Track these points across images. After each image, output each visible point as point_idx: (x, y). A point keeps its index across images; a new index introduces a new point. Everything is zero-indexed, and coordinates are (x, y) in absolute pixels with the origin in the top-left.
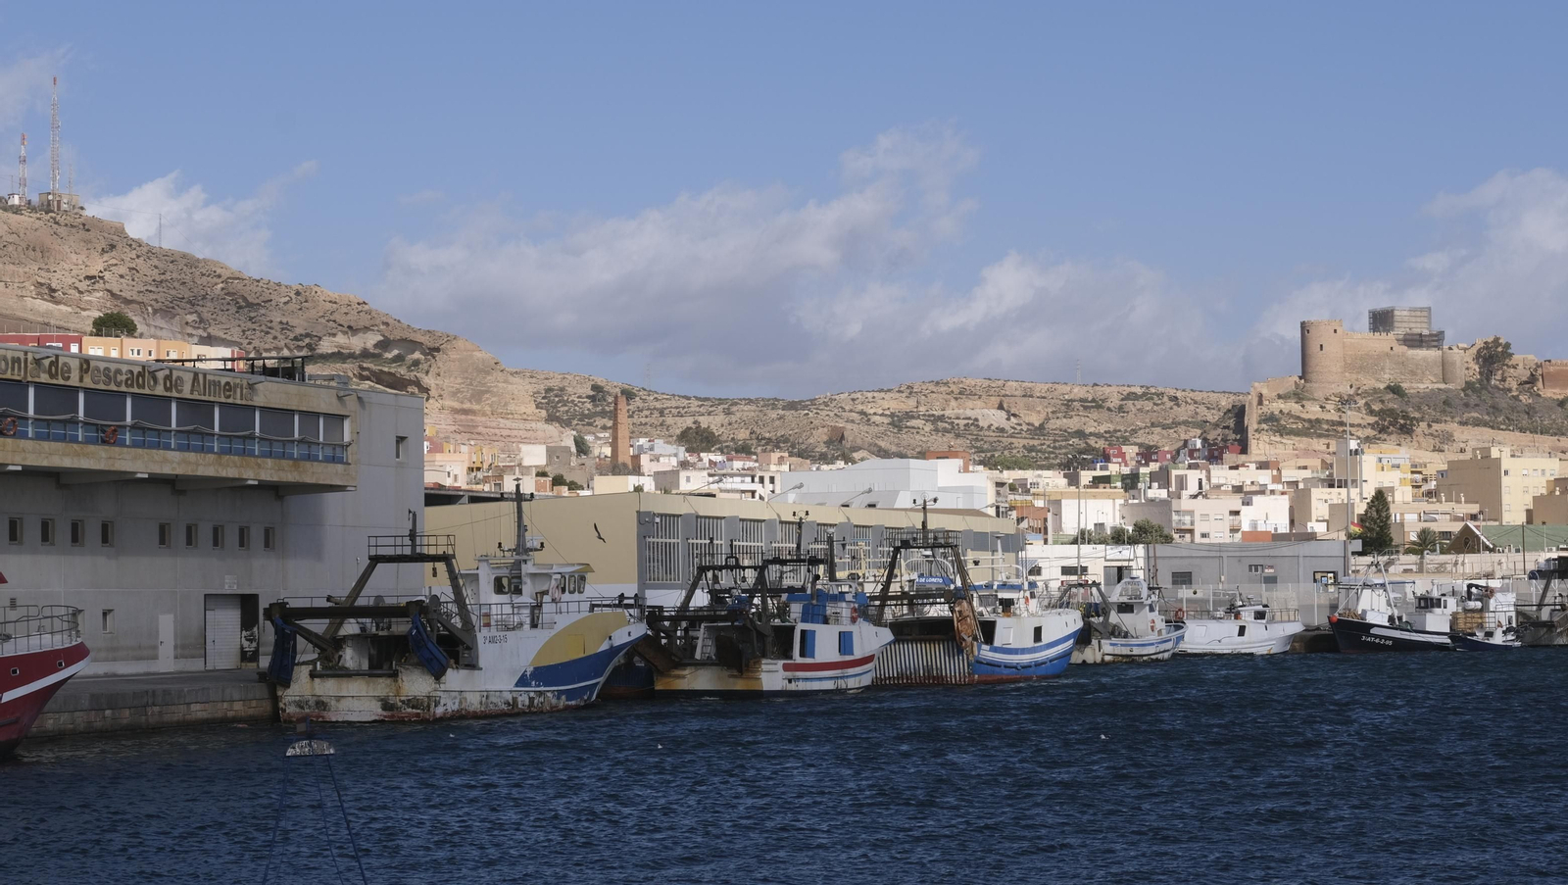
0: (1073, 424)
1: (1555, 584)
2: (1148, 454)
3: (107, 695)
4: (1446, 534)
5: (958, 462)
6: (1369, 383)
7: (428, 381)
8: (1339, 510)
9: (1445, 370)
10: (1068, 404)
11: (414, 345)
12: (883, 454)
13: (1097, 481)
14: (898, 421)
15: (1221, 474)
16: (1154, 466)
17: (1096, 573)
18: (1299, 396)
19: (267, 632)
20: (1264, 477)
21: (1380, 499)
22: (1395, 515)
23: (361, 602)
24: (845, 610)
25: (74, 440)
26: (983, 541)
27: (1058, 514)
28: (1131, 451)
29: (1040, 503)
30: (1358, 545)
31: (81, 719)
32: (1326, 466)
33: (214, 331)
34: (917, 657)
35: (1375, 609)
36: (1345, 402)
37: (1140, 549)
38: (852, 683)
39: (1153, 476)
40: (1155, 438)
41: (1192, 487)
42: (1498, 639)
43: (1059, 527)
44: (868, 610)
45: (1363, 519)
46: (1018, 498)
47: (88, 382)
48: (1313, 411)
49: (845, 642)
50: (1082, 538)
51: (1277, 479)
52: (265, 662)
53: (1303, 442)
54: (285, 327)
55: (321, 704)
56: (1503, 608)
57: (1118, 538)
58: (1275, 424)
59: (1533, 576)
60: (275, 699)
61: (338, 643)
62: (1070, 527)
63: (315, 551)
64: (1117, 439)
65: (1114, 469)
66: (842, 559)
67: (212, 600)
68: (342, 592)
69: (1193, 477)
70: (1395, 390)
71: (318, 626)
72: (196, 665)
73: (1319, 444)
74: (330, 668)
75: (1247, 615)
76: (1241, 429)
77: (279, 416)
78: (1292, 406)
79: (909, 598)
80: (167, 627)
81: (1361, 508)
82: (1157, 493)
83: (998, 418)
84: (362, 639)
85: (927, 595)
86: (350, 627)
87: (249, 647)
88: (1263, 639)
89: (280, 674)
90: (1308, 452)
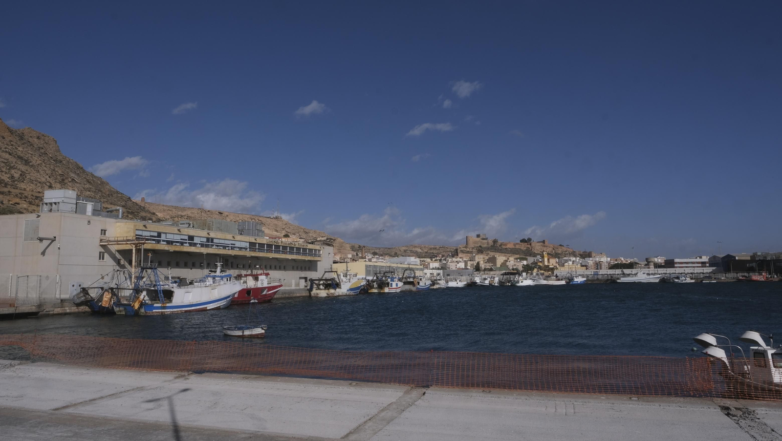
0: (432, 251)
1: (505, 276)
2: (443, 256)
3: (284, 292)
4: (488, 268)
5: (414, 257)
6: (476, 245)
7: (334, 244)
8: (472, 265)
9: (488, 243)
10: (431, 248)
11: (332, 239)
12: (403, 256)
13: (435, 260)
14: (405, 251)
15: (454, 259)
16: (444, 258)
17: (435, 274)
18: (466, 247)
19: (309, 283)
20: (461, 260)
21: (478, 263)
22: (481, 266)
23: (323, 278)
24: (396, 280)
25: (280, 253)
26: (417, 269)
27: (429, 265)
28: (440, 256)
29: (427, 264)
30: (475, 270)
31: (280, 296)
32: (470, 258)
33: (301, 237)
34: (408, 287)
35: (478, 280)
36: (473, 248)
37: (442, 271)
38: (398, 291)
39: (444, 259)
40: (444, 254)
41: (450, 261)
42: (496, 285)
43: (429, 267)
44: (400, 280)
45: (476, 266)
46: (423, 263)
47: (282, 245)
48: (468, 250)
49: (397, 285)
50: (433, 269)
51: (463, 260)
52: (309, 287)
53: (466, 254)
54: (312, 236)
55: (317, 294)
56: (497, 280)
57: (438, 269)
58: (462, 252)
59: (501, 275)
60: (310, 293)
61: (320, 285)
62: (431, 267)
63: (316, 270)
64: (438, 254)
65: (438, 258)
66: (396, 272)
67: (301, 278)
68: (320, 277)
69: (450, 260)
70: (480, 246)
71: (317, 282)
72: (298, 288)
73: (469, 255)
74: (319, 289)
75: (458, 281)
76: (457, 252)
77: (311, 250)
78: (465, 249)
79: (406, 278)
80: (293, 282)
81: (475, 264)
82: (444, 262)
83: (420, 250)
84: (323, 284)
85: (409, 277)
86: (321, 282)
87: (306, 285)
88: (461, 284)
89: (311, 290)
90: (467, 256)
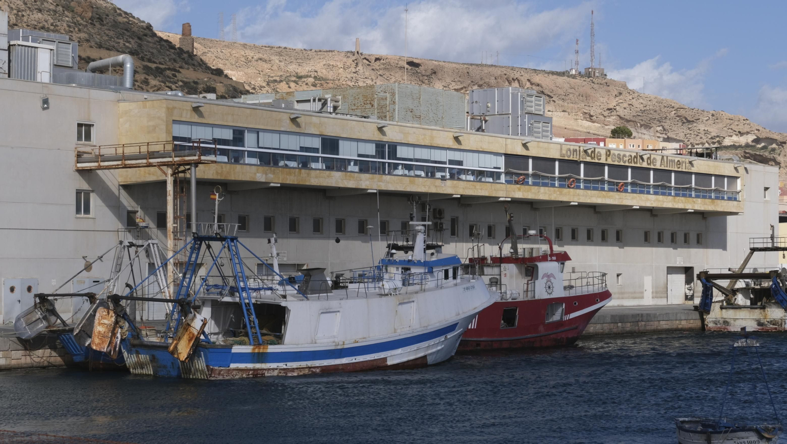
3: (620, 317)
7: (780, 159)
11: (773, 141)
19: (698, 286)
23: (746, 271)
25: (603, 189)
31: (606, 328)
33: (671, 135)
47: (610, 161)
52: (697, 301)
54: (706, 132)
55: (726, 323)
60: (703, 320)
61: (734, 292)
63: (722, 244)
67: (671, 270)
68: (736, 266)
71: (724, 283)
72: (662, 302)
74: (730, 305)
77: (703, 177)
80: (648, 283)
84: (745, 291)
86: (741, 284)
87: (689, 293)
89: (704, 307)
